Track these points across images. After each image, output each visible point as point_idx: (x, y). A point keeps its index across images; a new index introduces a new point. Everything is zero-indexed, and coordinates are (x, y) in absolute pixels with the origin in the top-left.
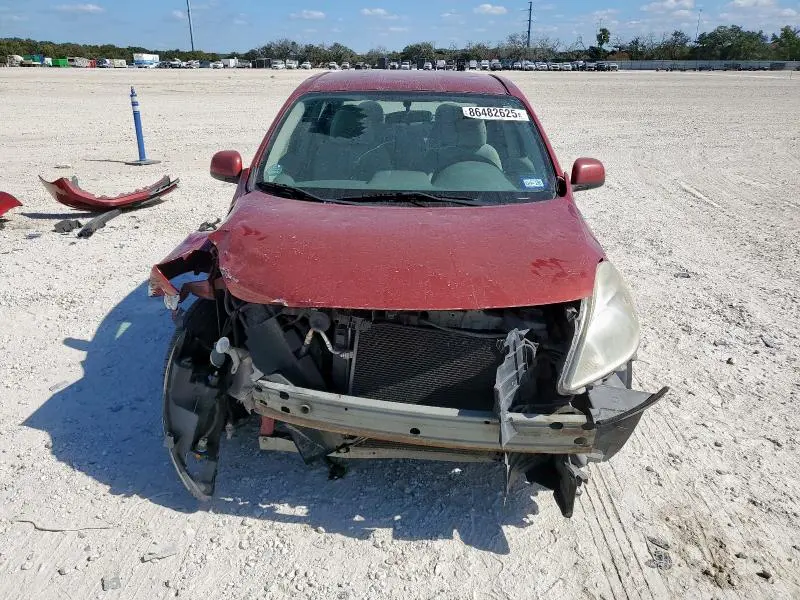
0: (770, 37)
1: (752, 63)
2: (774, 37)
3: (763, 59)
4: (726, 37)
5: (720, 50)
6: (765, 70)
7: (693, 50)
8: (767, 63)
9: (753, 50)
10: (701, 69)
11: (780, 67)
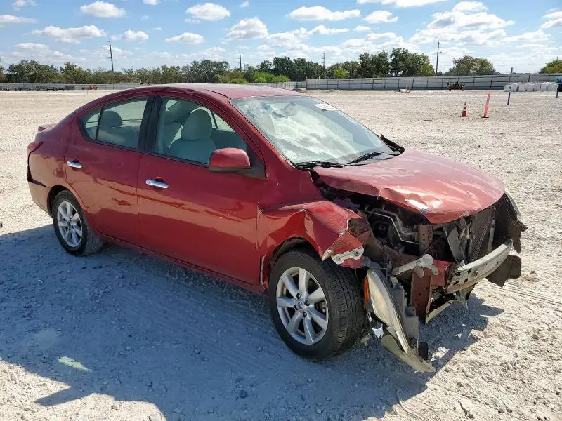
0: (59, 69)
1: (52, 85)
2: (62, 69)
3: (59, 83)
4: (30, 69)
5: (28, 76)
6: (63, 90)
7: (9, 76)
8: (63, 86)
9: (51, 77)
10: (20, 89)
11: (72, 88)
